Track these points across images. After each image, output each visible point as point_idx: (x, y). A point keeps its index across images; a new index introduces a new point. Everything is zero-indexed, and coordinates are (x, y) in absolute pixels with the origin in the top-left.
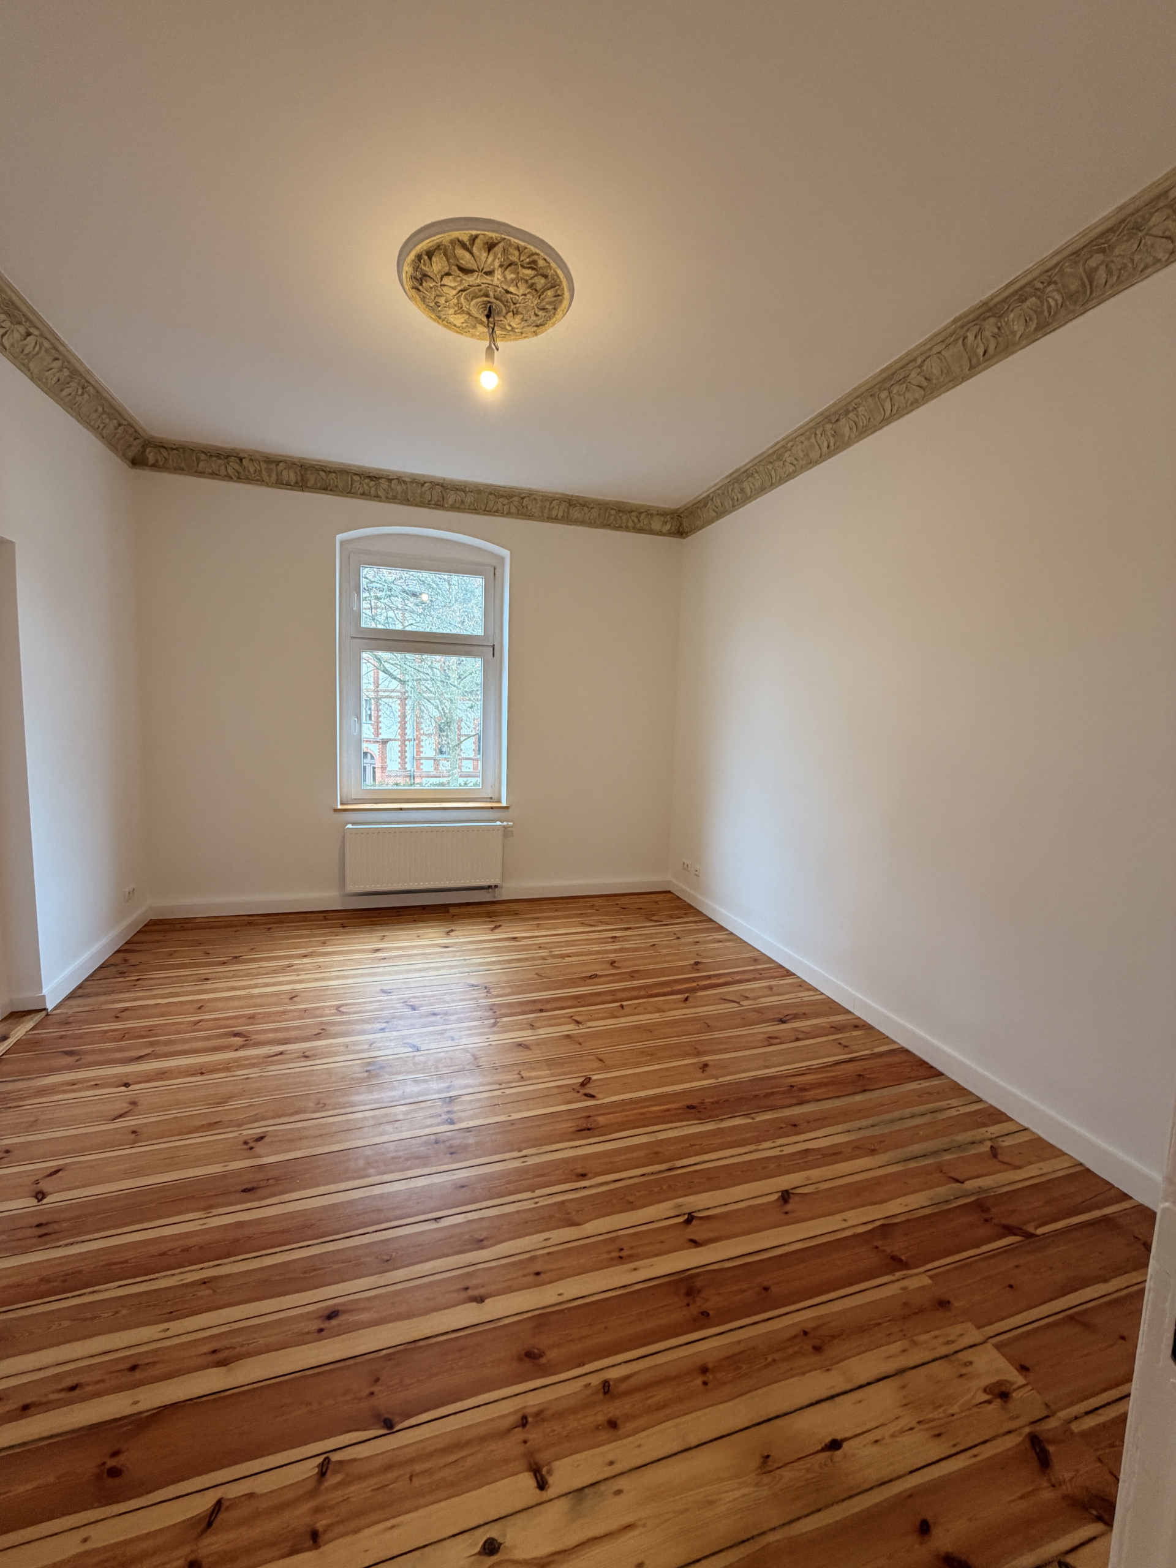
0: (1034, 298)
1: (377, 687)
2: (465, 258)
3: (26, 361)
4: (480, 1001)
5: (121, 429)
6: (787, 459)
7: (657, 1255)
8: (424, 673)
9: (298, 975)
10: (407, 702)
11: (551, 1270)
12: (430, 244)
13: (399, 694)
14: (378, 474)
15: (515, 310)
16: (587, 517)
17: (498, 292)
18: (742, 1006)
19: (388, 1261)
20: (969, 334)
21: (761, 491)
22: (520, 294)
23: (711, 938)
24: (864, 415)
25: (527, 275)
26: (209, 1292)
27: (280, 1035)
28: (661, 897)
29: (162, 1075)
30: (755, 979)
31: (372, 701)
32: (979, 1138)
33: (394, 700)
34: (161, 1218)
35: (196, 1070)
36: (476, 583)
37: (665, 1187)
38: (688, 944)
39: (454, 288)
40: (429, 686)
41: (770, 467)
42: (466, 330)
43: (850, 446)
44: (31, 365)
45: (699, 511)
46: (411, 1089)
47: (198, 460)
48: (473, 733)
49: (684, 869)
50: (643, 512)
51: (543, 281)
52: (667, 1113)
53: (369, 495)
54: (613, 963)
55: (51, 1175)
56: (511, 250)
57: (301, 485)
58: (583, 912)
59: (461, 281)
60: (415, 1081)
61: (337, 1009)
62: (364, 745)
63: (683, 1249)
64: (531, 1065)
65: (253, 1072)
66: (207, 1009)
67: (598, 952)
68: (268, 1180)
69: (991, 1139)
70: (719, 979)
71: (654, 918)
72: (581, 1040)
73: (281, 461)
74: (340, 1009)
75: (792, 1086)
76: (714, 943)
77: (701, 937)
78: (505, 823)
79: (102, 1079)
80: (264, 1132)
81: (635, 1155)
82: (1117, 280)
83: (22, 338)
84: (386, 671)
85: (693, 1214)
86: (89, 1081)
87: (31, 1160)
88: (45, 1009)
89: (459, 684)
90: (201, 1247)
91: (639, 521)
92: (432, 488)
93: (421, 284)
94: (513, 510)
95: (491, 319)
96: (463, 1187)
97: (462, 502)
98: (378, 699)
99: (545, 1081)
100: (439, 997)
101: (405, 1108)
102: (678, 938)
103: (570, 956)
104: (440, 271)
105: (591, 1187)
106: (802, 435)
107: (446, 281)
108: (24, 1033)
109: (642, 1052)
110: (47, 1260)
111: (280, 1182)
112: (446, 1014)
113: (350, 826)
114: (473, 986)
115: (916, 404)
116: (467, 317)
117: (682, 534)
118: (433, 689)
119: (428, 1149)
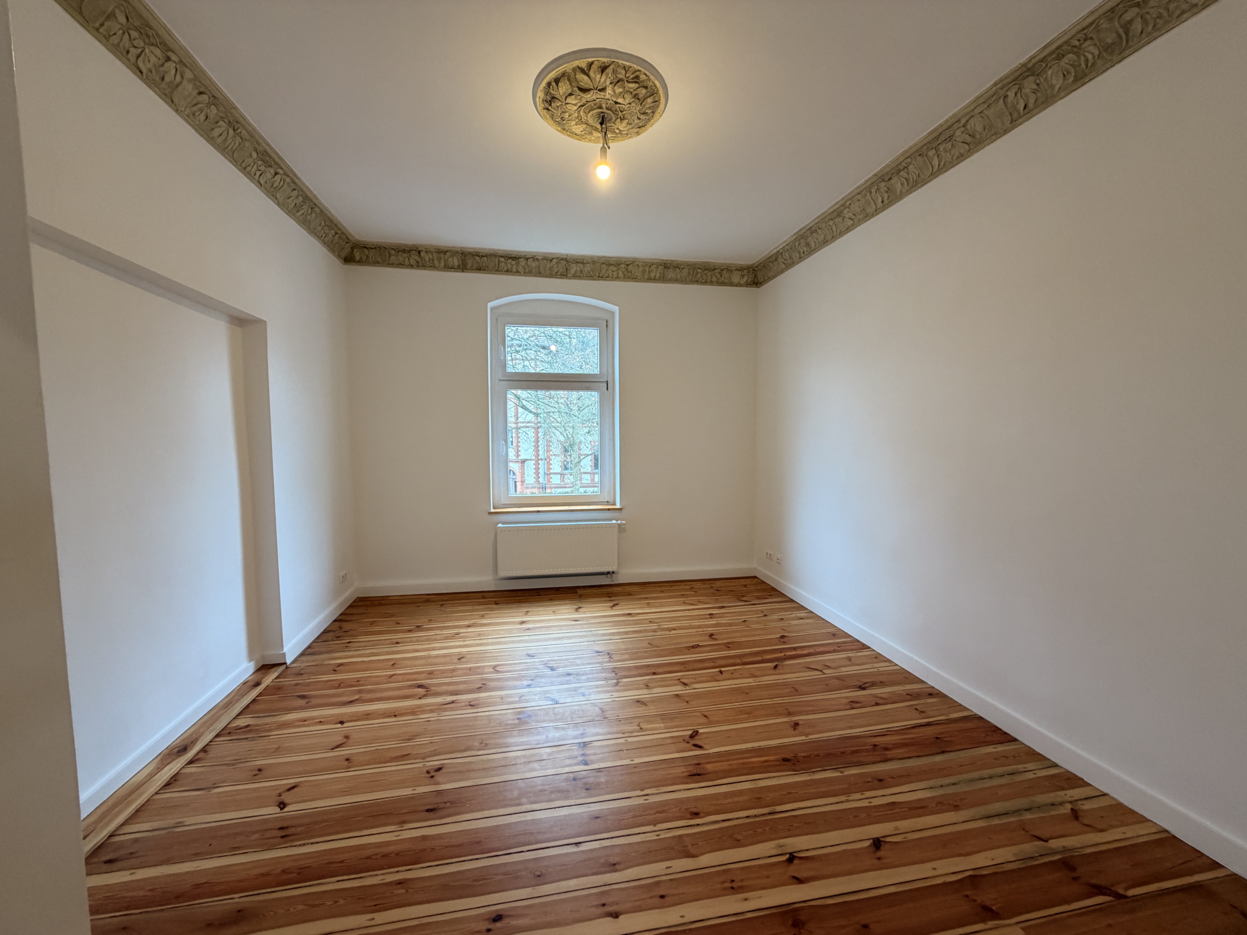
0: (1071, 55)
1: (517, 419)
2: (583, 80)
3: (274, 193)
4: (604, 665)
5: (337, 236)
6: (846, 216)
7: (764, 888)
8: (553, 407)
9: (464, 641)
10: (539, 430)
11: (674, 895)
12: (557, 74)
13: (533, 424)
14: (518, 255)
15: (622, 117)
16: (679, 276)
17: (609, 104)
18: (825, 674)
19: (539, 876)
20: (1009, 93)
21: (824, 243)
22: (626, 104)
23: (794, 615)
24: (914, 172)
25: (631, 88)
26: (403, 891)
27: (451, 688)
28: (748, 581)
29: (367, 716)
30: (835, 651)
31: (514, 430)
32: (1060, 800)
33: (530, 429)
34: (367, 828)
35: (391, 713)
36: (592, 335)
37: (767, 829)
38: (773, 621)
39: (575, 105)
40: (555, 417)
41: (831, 223)
42: (584, 137)
43: (902, 199)
44: (278, 196)
45: (771, 264)
46: (554, 734)
47: (390, 255)
48: (590, 453)
49: (767, 558)
50: (724, 269)
51: (644, 91)
52: (765, 764)
53: (511, 272)
54: (711, 635)
55: (289, 790)
56: (619, 70)
57: (463, 267)
58: (684, 593)
59: (581, 99)
60: (556, 728)
61: (493, 668)
62: (511, 464)
63: (787, 885)
64: (649, 719)
65: (433, 716)
66: (397, 666)
67: (700, 627)
68: (445, 803)
69: (1070, 802)
70: (804, 650)
71: (744, 599)
72: (688, 699)
73: (447, 251)
74: (496, 669)
75: (875, 746)
76: (795, 620)
77: (783, 615)
78: (619, 522)
79: (325, 718)
80: (441, 764)
81: (740, 799)
82: (1153, 29)
83: (272, 176)
84: (524, 407)
85: (795, 854)
86: (315, 719)
87: (276, 778)
88: (285, 663)
89: (579, 414)
90: (397, 854)
91: (721, 276)
92: (558, 263)
93: (550, 105)
94: (621, 275)
95: (604, 126)
96: (597, 818)
97: (581, 271)
98: (518, 428)
99: (659, 732)
100: (571, 661)
101: (548, 750)
102: (766, 616)
103: (675, 630)
104: (565, 93)
105: (703, 824)
106: (859, 194)
107: (569, 100)
108: (271, 681)
109: (741, 711)
110: (288, 856)
111: (454, 805)
112: (577, 674)
113: (500, 525)
114: (598, 652)
115: (961, 158)
116: (585, 126)
117: (757, 284)
118: (559, 420)
119: (568, 785)
